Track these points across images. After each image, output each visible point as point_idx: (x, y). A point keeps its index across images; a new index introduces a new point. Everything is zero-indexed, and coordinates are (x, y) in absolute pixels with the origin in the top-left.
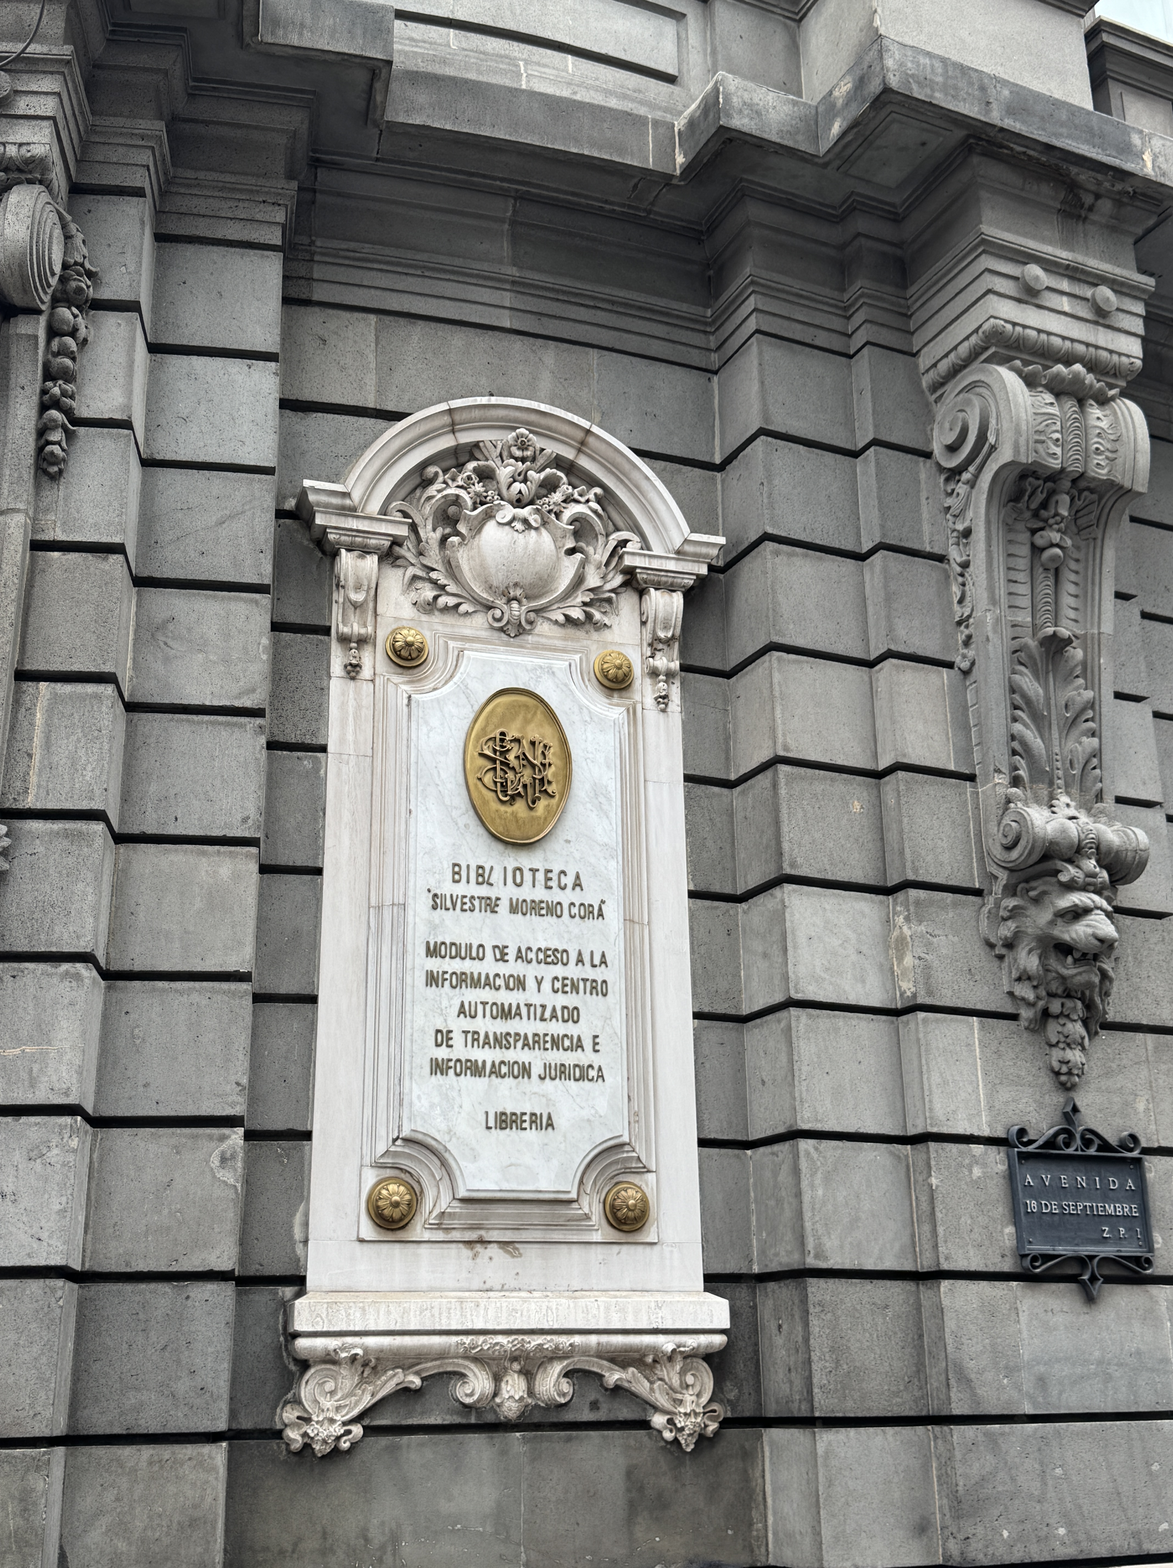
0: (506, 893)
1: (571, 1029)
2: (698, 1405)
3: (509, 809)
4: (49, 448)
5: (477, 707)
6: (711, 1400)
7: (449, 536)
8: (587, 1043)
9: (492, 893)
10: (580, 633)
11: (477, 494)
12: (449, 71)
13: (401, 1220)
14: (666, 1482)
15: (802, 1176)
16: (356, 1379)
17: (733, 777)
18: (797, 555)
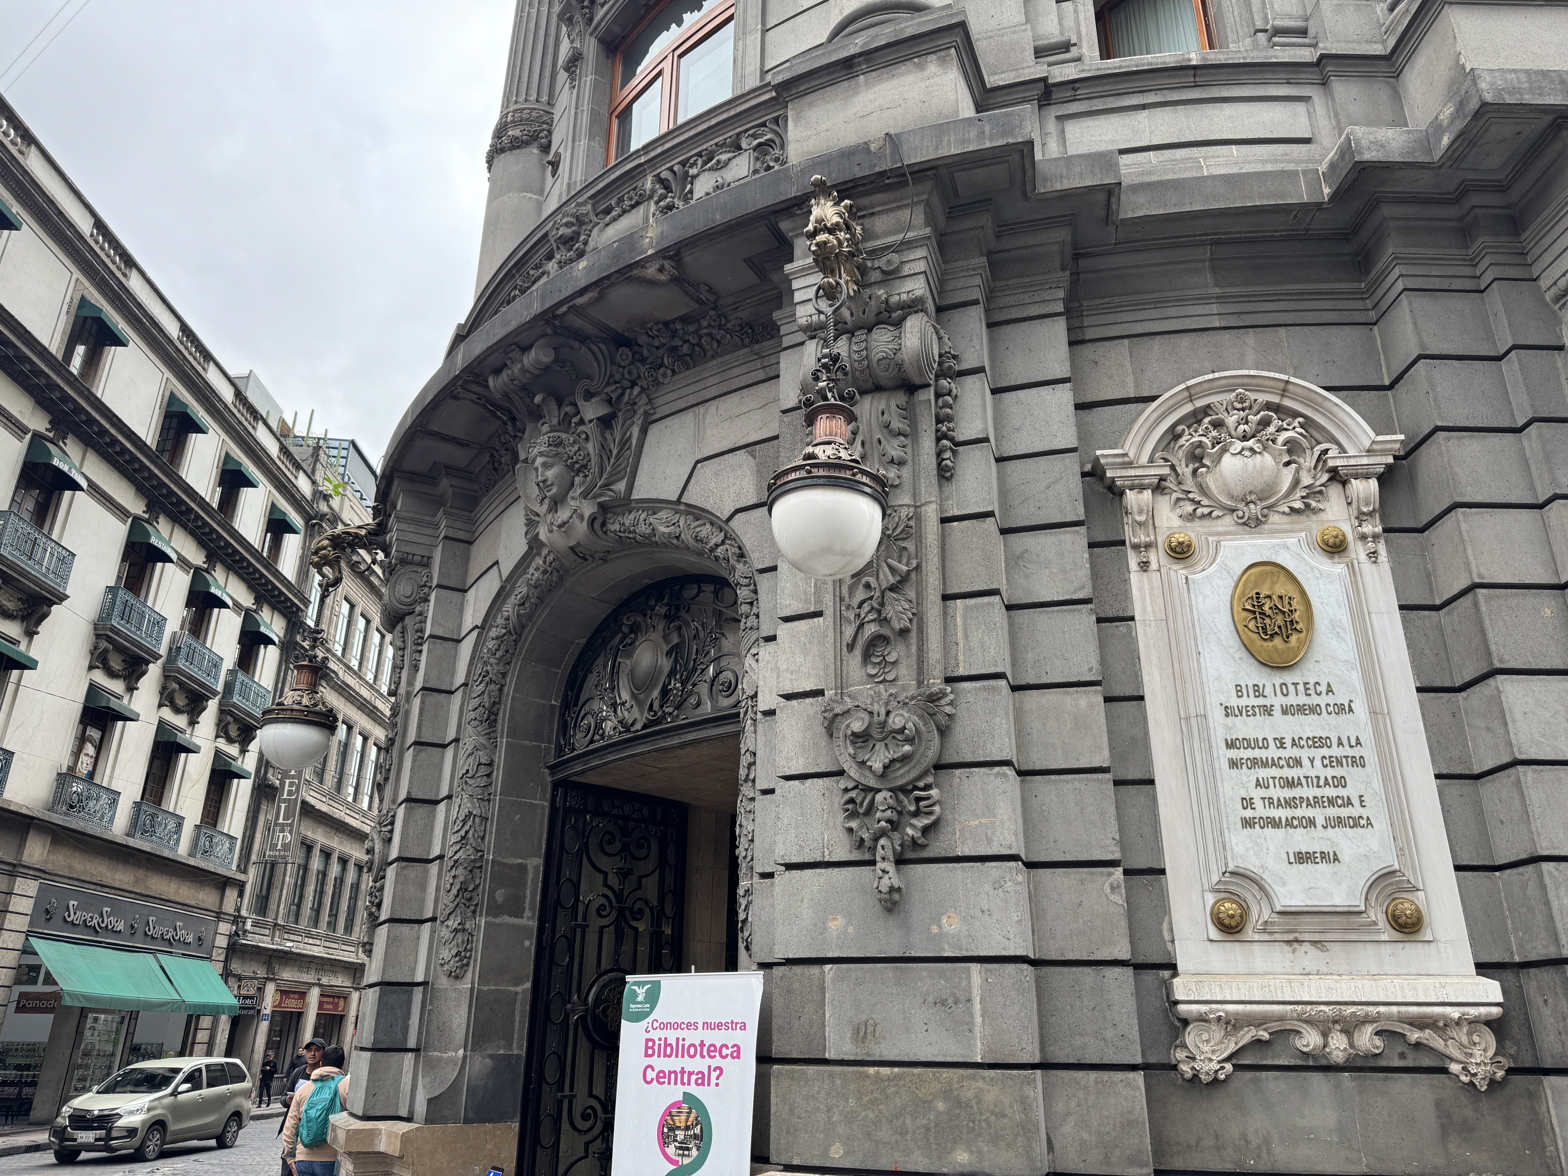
0: (1278, 701)
1: (1340, 792)
2: (1485, 1057)
3: (1271, 644)
4: (944, 463)
5: (1235, 578)
6: (1495, 1054)
7: (1198, 468)
8: (1356, 801)
9: (1267, 702)
10: (1303, 518)
11: (1214, 438)
12: (1154, 178)
13: (1237, 926)
14: (1469, 1112)
15: (1548, 890)
16: (1223, 1033)
17: (1438, 602)
18: (1464, 437)
